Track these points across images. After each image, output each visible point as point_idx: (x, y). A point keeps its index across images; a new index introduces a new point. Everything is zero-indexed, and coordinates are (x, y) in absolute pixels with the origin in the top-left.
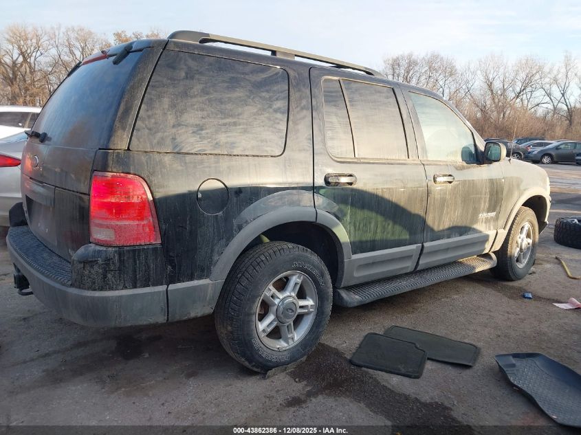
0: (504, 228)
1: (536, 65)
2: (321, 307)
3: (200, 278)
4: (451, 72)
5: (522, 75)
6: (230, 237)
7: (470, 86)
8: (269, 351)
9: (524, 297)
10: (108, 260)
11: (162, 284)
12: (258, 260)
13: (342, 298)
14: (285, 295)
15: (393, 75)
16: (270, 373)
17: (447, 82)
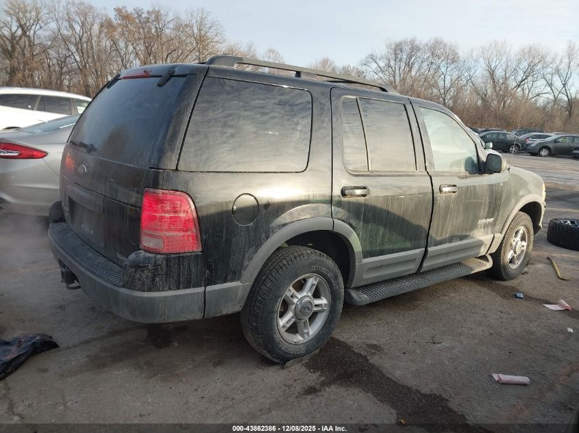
0: (501, 233)
1: (539, 55)
2: (333, 306)
3: (232, 280)
4: (453, 59)
5: (525, 65)
6: (258, 245)
7: (471, 74)
8: (288, 344)
9: (516, 296)
10: (156, 266)
11: (201, 286)
12: (281, 264)
13: (352, 298)
14: (303, 295)
15: (395, 60)
16: (288, 364)
17: (449, 69)
